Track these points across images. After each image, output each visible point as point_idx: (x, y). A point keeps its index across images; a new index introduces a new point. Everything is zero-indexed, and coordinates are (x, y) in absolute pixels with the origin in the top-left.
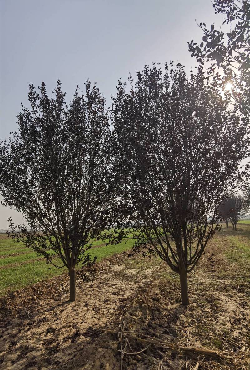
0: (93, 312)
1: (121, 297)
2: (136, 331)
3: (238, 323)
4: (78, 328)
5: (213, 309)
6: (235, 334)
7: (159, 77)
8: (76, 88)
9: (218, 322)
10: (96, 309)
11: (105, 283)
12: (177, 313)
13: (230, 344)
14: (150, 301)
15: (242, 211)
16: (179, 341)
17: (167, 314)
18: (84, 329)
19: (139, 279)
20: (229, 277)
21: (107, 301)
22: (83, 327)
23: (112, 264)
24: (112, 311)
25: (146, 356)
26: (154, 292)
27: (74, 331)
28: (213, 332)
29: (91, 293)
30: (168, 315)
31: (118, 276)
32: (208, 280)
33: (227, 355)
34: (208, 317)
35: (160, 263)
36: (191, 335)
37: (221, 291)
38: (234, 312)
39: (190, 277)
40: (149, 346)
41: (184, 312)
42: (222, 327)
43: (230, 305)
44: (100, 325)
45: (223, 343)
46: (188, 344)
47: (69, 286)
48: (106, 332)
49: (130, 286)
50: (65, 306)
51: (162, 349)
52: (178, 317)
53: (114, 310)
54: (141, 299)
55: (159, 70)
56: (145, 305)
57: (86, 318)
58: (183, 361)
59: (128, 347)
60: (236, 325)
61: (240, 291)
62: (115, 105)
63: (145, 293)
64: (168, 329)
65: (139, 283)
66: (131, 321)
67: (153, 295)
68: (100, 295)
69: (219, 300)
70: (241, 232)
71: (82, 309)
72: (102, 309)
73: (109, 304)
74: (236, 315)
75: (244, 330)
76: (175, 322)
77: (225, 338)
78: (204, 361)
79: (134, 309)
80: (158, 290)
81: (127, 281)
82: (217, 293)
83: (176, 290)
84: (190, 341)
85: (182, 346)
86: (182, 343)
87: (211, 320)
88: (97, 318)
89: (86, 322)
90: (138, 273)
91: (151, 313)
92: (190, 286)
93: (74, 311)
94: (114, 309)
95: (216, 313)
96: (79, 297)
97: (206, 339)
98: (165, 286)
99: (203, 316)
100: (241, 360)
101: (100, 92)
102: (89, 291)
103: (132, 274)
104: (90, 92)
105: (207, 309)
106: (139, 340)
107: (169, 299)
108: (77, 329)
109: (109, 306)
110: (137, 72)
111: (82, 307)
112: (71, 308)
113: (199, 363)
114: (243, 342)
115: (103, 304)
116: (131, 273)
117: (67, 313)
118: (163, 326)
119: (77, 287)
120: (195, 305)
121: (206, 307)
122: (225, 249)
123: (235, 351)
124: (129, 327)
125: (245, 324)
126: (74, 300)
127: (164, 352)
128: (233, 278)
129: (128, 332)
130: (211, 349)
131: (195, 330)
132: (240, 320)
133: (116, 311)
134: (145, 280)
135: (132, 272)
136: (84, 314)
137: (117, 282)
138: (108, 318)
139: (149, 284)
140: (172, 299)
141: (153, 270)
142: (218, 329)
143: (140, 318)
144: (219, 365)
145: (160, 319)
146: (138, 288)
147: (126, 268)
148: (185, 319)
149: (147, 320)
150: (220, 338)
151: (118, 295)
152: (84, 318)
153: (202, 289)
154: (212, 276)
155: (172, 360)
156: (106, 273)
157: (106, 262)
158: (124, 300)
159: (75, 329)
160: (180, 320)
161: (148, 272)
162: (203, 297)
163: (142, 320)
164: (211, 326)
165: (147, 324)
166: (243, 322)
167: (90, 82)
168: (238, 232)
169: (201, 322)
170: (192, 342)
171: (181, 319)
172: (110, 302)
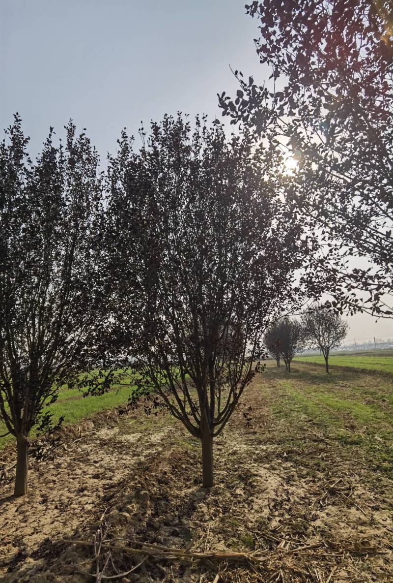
0: (56, 511)
1: (107, 482)
2: (125, 538)
3: (278, 508)
4: (24, 544)
5: (247, 490)
6: (274, 523)
7: (185, 135)
8: (50, 132)
9: (252, 509)
10: (61, 506)
11: (84, 459)
12: (194, 501)
13: (265, 539)
14: (154, 485)
15: (299, 343)
16: (194, 545)
17: (179, 504)
18: (35, 544)
19: (139, 450)
20: (274, 441)
21: (82, 490)
22: (33, 542)
23: (98, 426)
24: (89, 507)
25: (139, 576)
26: (161, 470)
27: (15, 550)
28: (243, 526)
29: (55, 479)
30: (180, 506)
31: (106, 447)
32: (244, 447)
33: (260, 556)
34: (239, 502)
35: (175, 423)
36: (211, 534)
37: (261, 462)
38: (276, 491)
39: (218, 444)
40: (145, 559)
41: (205, 499)
42: (257, 516)
43: (271, 482)
44: (65, 534)
45: (256, 539)
46: (206, 549)
47: (15, 469)
48: (75, 545)
49: (124, 462)
50: (4, 506)
51: (165, 562)
52: (196, 507)
53: (94, 505)
54: (139, 482)
55: (187, 124)
56: (145, 492)
57: (41, 523)
58: (197, 576)
59: (110, 565)
60: (277, 510)
61: (287, 460)
62: (113, 168)
63: (147, 472)
64: (179, 528)
65: (139, 456)
66: (120, 520)
67: (159, 476)
68: (72, 480)
69: (256, 475)
70: (296, 374)
71: (36, 508)
72: (72, 506)
73: (85, 495)
74: (278, 496)
75: (287, 516)
76: (189, 516)
77: (259, 532)
78: (227, 571)
79: (125, 500)
80: (168, 466)
81: (121, 453)
82: (256, 465)
83: (196, 464)
84: (209, 542)
85: (197, 552)
86: (197, 548)
87: (243, 506)
88: (62, 521)
89: (41, 532)
90: (139, 440)
91: (153, 505)
92: (217, 457)
93: (20, 513)
94: (93, 503)
95: (252, 495)
96: (33, 487)
97: (233, 536)
98: (180, 459)
99: (232, 501)
100: (277, 561)
101: (91, 145)
102: (53, 475)
103: (129, 443)
104: (74, 143)
105: (238, 491)
106: (130, 551)
107: (184, 479)
108: (22, 547)
109: (86, 498)
110: (152, 123)
111: (35, 506)
112: (16, 509)
113: (219, 575)
114: (283, 534)
115: (76, 496)
116: (128, 441)
117: (6, 519)
118: (171, 523)
119: (30, 469)
120: (222, 486)
121: (237, 488)
122: (272, 399)
123: (271, 549)
124: (115, 532)
125: (287, 507)
126: (22, 494)
127: (169, 566)
128: (280, 442)
129: (112, 540)
130: (239, 551)
131: (219, 525)
132: (282, 502)
133: (95, 507)
134: (148, 452)
135: (129, 438)
136: (38, 516)
137: (103, 456)
138: (81, 519)
139: (154, 458)
140: (189, 480)
141: (163, 434)
142: (252, 520)
143: (135, 515)
144: (247, 573)
145: (167, 513)
146: (136, 465)
147: (121, 433)
148: (205, 510)
149: (147, 517)
150: (253, 532)
151: (102, 479)
152: (37, 525)
153: (235, 462)
154: (251, 440)
155: (180, 578)
156: (85, 442)
157: (87, 424)
158: (112, 486)
159: (17, 548)
160: (198, 512)
161: (156, 438)
162: (235, 473)
163: (138, 518)
164: (243, 516)
165: (145, 524)
166: (286, 504)
167: (75, 127)
168: (293, 374)
169: (229, 511)
170: (213, 543)
171: (199, 510)
172: (88, 491)
